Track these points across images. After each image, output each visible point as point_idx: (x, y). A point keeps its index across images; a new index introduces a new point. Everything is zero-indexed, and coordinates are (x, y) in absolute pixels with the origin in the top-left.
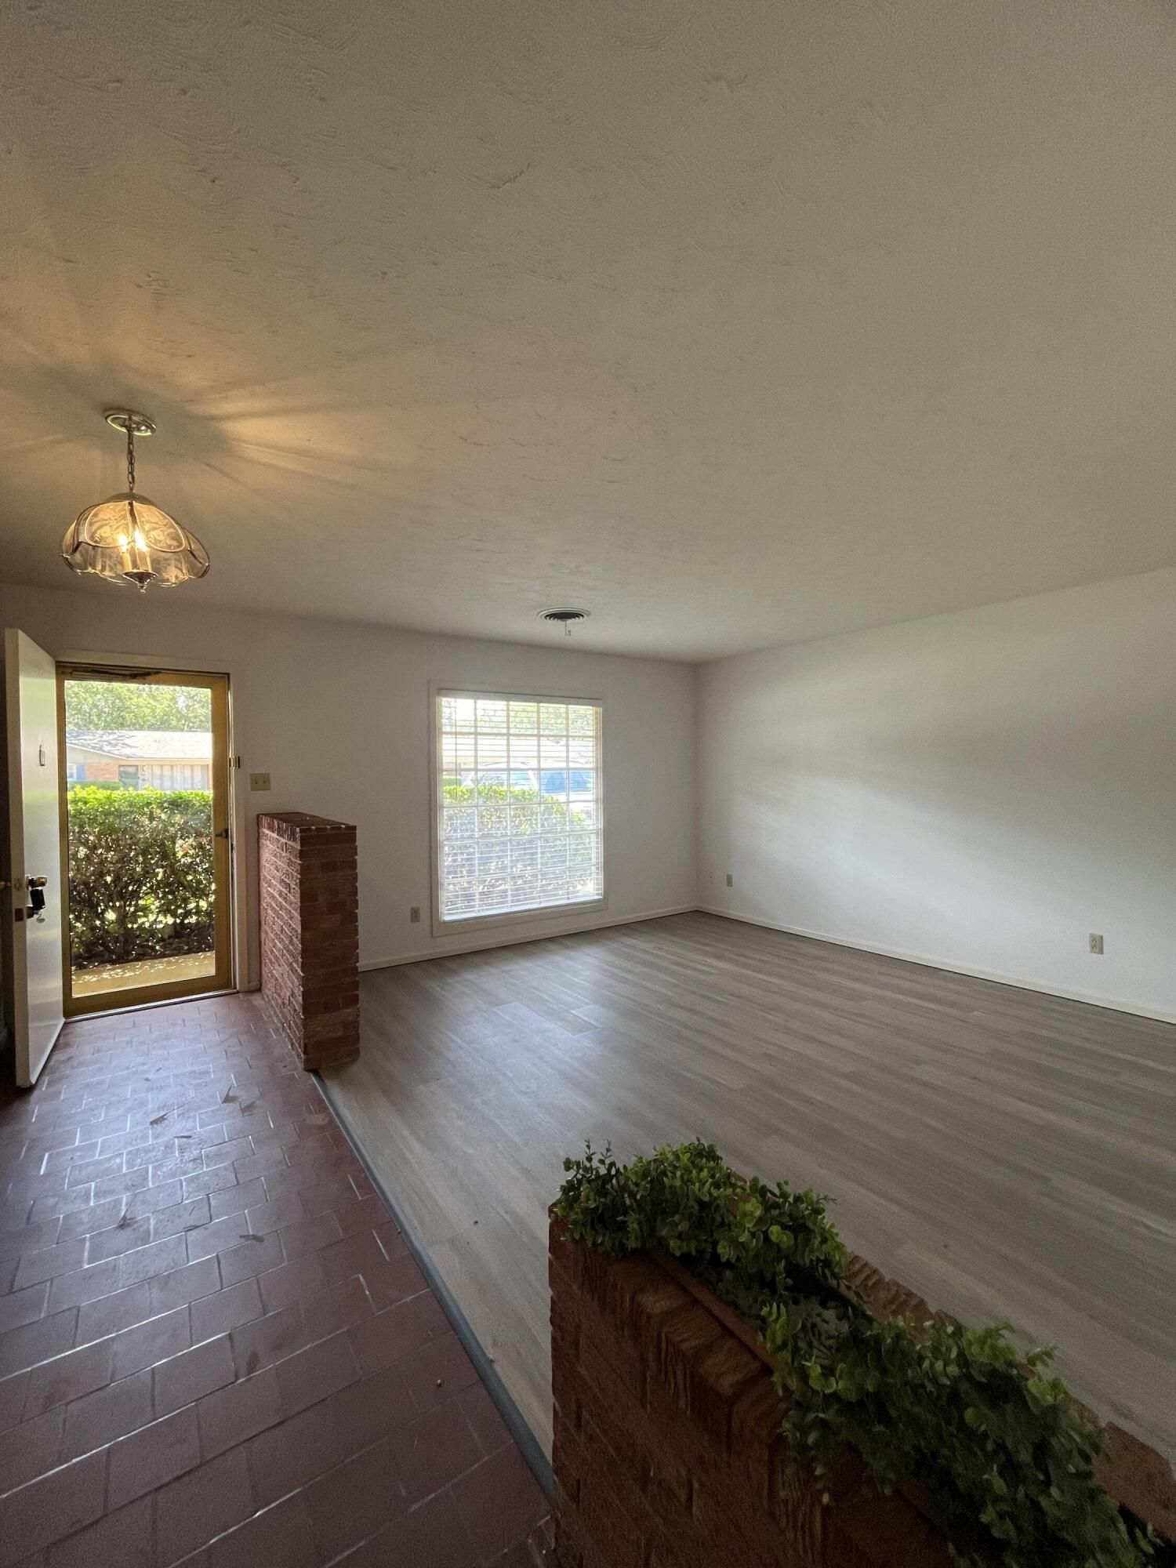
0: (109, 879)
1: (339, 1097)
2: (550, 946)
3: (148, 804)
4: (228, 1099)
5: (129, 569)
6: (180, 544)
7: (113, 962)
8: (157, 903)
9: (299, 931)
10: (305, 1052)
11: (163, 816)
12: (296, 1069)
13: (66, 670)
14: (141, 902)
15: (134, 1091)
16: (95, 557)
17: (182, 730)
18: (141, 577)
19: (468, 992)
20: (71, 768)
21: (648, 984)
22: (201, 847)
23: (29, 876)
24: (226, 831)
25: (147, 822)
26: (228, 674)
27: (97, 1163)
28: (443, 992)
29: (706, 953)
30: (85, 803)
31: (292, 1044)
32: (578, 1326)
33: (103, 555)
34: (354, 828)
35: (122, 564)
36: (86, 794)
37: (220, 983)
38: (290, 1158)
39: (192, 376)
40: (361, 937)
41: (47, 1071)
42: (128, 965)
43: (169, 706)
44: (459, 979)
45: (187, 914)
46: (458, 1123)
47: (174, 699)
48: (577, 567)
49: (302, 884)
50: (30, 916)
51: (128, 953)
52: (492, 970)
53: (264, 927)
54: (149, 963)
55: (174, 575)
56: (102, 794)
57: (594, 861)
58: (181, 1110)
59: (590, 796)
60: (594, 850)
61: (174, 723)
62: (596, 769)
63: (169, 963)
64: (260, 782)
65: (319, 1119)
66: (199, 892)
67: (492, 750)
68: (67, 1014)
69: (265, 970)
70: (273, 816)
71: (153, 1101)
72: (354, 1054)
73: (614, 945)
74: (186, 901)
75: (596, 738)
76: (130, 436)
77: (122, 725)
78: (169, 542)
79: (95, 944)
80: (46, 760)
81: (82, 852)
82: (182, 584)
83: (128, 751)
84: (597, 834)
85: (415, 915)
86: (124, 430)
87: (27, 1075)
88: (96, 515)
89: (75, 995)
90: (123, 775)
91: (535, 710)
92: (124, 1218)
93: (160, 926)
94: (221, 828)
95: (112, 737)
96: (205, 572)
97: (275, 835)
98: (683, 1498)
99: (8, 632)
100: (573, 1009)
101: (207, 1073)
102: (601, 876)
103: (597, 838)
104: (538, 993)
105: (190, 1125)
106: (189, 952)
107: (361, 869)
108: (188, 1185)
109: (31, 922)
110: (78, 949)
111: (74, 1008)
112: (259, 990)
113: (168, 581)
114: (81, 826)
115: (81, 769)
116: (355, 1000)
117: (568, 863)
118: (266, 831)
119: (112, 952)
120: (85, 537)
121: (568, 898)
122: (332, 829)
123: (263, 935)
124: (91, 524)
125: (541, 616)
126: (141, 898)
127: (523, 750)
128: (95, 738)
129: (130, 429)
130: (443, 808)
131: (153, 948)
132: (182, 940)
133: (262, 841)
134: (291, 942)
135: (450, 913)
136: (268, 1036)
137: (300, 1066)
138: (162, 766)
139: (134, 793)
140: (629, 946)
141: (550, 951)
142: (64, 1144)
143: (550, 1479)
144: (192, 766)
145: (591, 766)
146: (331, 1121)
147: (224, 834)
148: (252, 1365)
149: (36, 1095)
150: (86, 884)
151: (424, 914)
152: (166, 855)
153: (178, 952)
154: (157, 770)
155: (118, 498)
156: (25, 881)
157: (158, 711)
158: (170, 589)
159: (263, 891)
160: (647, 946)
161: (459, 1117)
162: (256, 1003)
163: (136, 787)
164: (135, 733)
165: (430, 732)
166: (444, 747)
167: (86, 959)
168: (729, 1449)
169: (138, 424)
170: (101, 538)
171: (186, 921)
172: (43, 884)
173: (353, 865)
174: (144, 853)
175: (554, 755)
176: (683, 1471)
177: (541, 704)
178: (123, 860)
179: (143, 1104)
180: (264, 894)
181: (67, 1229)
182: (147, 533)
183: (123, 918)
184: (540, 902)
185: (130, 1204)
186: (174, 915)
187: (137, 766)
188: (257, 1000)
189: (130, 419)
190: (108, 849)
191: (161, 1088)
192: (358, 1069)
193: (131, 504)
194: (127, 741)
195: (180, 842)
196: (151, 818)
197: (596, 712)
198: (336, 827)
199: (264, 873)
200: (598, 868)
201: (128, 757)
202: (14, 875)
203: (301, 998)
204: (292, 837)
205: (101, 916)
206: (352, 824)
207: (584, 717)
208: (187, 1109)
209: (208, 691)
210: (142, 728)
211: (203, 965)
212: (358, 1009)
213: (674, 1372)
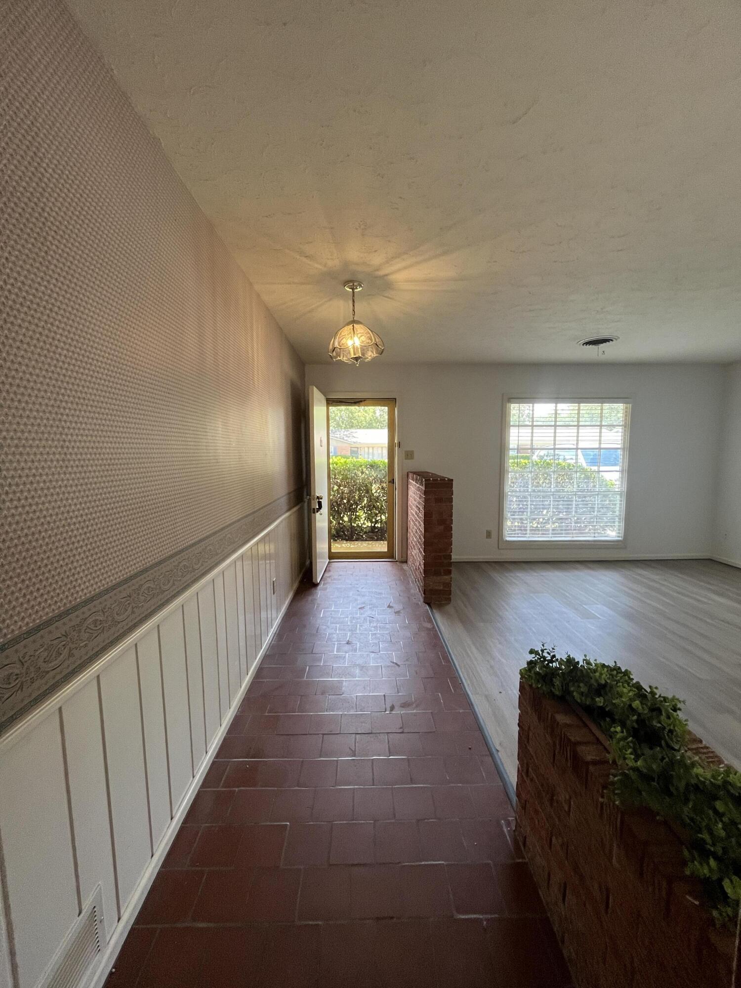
0: (345, 501)
1: (439, 619)
2: (578, 566)
3: (361, 466)
4: (389, 607)
5: (353, 356)
6: (371, 340)
7: (347, 540)
8: (364, 515)
9: (423, 532)
10: (424, 594)
11: (367, 472)
12: (420, 601)
13: (330, 402)
14: (357, 514)
15: (353, 594)
16: (340, 353)
17: (378, 428)
18: (356, 359)
19: (517, 583)
20: (332, 449)
21: (648, 601)
22: (383, 488)
23: (317, 494)
24: (393, 480)
25: (360, 475)
26: (395, 399)
27: (339, 618)
28: (501, 580)
29: (709, 589)
30: (337, 464)
31: (419, 590)
32: (529, 728)
33: (343, 351)
34: (452, 480)
35: (349, 353)
36: (337, 461)
37: (389, 555)
38: (414, 638)
39: (376, 260)
40: (454, 539)
41: (323, 579)
42: (353, 542)
43: (372, 416)
44: (512, 575)
45: (376, 522)
46: (499, 646)
47: (374, 412)
48: (602, 309)
49: (425, 508)
50: (317, 512)
51: (352, 538)
52: (535, 574)
53: (409, 530)
54: (360, 542)
55: (371, 355)
56: (343, 460)
57: (617, 513)
58: (370, 606)
59: (618, 468)
60: (618, 505)
61: (374, 424)
62: (624, 449)
63: (368, 544)
64: (409, 455)
65: (429, 626)
66: (381, 512)
67: (543, 437)
68: (330, 558)
69: (409, 552)
70: (414, 473)
71: (360, 599)
72: (449, 600)
73: (628, 573)
74: (376, 515)
75: (625, 427)
76: (353, 292)
77: (352, 427)
78: (367, 341)
79: (340, 531)
80: (323, 445)
81: (336, 488)
82: (373, 359)
83: (354, 440)
84: (621, 495)
85: (489, 535)
86: (351, 290)
87: (316, 579)
88: (340, 334)
89: (332, 551)
90: (352, 452)
91: (577, 408)
92: (348, 641)
93: (365, 526)
94: (391, 479)
95: (348, 432)
96: (382, 352)
97: (414, 483)
98: (566, 809)
99: (311, 387)
100: (585, 604)
101: (381, 594)
102: (622, 524)
103: (621, 497)
104: (563, 592)
105: (374, 613)
106: (377, 540)
107: (455, 503)
108: (372, 636)
109: (318, 515)
110: (334, 532)
111: (332, 556)
112: (406, 562)
113: (367, 358)
114: (335, 476)
115: (335, 449)
116: (449, 572)
117: (596, 513)
118: (411, 481)
119: (346, 536)
120: (336, 345)
121: (594, 537)
122: (440, 480)
123: (409, 535)
124: (339, 338)
125: (580, 344)
126: (357, 512)
127: (566, 436)
128: (342, 433)
129: (353, 289)
130: (509, 472)
131: (362, 536)
132: (375, 534)
133: (409, 486)
134: (420, 538)
135: (511, 535)
136: (408, 583)
137: (422, 600)
138: (368, 448)
139: (355, 460)
140: (640, 575)
141: (577, 569)
142: (328, 608)
143: (514, 799)
144: (382, 448)
145: (619, 446)
146: (434, 627)
147: (392, 481)
148: (392, 708)
149: (319, 587)
150: (337, 502)
151: (494, 535)
152: (368, 491)
153: (372, 539)
154: (366, 449)
155: (348, 324)
156: (316, 497)
157: (367, 418)
158: (368, 362)
159: (409, 511)
160: (656, 577)
161: (500, 643)
162: (404, 568)
163: (357, 458)
164: (358, 430)
165: (501, 424)
166: (511, 434)
167: (336, 537)
168: (586, 788)
169: (356, 286)
170: (343, 344)
171: (376, 525)
172: (321, 499)
173: (451, 500)
174: (359, 490)
175: (589, 438)
176: (567, 797)
177: (581, 405)
178: (351, 492)
179: (356, 600)
180: (409, 514)
181: (329, 639)
182: (359, 338)
183: (350, 520)
184: (573, 537)
185: (350, 636)
186: (372, 522)
187: (358, 448)
188: (405, 566)
189: (353, 285)
190: (345, 487)
191: (363, 596)
192: (449, 608)
193: (353, 326)
194: (354, 435)
195: (374, 485)
196: (362, 473)
197: (626, 408)
198: (443, 479)
199: (410, 502)
200: (620, 519)
201: (355, 443)
202: (312, 494)
203: (423, 566)
204: (421, 484)
205: (342, 519)
206: (451, 478)
207: (616, 412)
208: (373, 607)
209: (386, 408)
210: (360, 428)
211: (381, 547)
212: (451, 578)
213: (567, 749)
